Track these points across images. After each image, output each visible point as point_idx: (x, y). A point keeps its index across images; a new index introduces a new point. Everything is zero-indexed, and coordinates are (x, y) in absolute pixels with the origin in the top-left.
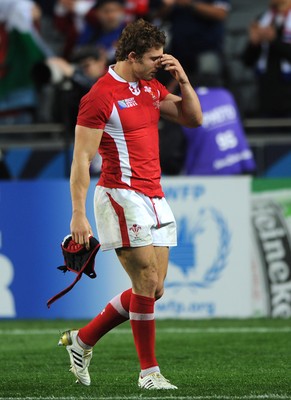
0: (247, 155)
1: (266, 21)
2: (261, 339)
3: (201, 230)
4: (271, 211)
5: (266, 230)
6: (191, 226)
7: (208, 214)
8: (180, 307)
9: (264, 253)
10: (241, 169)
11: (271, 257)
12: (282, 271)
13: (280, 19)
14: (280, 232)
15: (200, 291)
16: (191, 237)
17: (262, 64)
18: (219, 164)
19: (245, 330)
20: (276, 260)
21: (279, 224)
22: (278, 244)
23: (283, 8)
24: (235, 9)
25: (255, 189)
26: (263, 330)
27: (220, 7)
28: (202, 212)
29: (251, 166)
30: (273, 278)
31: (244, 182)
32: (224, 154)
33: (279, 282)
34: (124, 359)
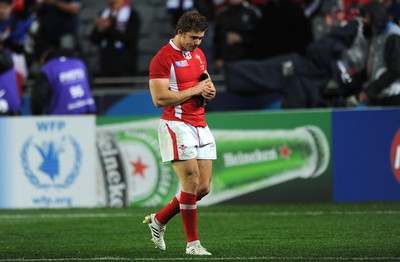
0: (91, 102)
1: (106, 14)
2: (102, 221)
3: (62, 150)
4: (108, 138)
5: (106, 150)
6: (56, 148)
7: (67, 139)
8: (49, 201)
9: (103, 165)
10: (86, 111)
11: (108, 168)
12: (116, 177)
13: (114, 13)
14: (114, 152)
15: (62, 190)
16: (56, 155)
17: (104, 43)
18: (71, 107)
19: (92, 215)
20: (112, 170)
21: (114, 146)
22: (113, 160)
23: (116, 6)
24: (84, 6)
25: (98, 123)
26: (103, 215)
27: (75, 6)
28: (64, 139)
29: (93, 109)
30: (110, 181)
31: (91, 119)
32: (75, 100)
33: (114, 184)
34: (12, 234)
